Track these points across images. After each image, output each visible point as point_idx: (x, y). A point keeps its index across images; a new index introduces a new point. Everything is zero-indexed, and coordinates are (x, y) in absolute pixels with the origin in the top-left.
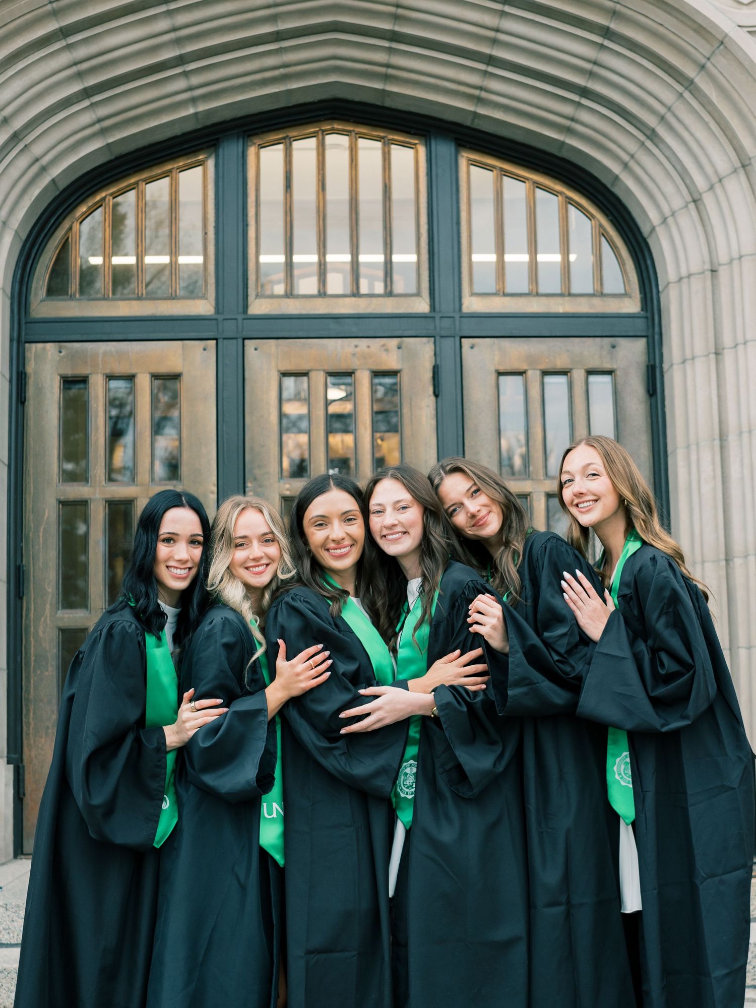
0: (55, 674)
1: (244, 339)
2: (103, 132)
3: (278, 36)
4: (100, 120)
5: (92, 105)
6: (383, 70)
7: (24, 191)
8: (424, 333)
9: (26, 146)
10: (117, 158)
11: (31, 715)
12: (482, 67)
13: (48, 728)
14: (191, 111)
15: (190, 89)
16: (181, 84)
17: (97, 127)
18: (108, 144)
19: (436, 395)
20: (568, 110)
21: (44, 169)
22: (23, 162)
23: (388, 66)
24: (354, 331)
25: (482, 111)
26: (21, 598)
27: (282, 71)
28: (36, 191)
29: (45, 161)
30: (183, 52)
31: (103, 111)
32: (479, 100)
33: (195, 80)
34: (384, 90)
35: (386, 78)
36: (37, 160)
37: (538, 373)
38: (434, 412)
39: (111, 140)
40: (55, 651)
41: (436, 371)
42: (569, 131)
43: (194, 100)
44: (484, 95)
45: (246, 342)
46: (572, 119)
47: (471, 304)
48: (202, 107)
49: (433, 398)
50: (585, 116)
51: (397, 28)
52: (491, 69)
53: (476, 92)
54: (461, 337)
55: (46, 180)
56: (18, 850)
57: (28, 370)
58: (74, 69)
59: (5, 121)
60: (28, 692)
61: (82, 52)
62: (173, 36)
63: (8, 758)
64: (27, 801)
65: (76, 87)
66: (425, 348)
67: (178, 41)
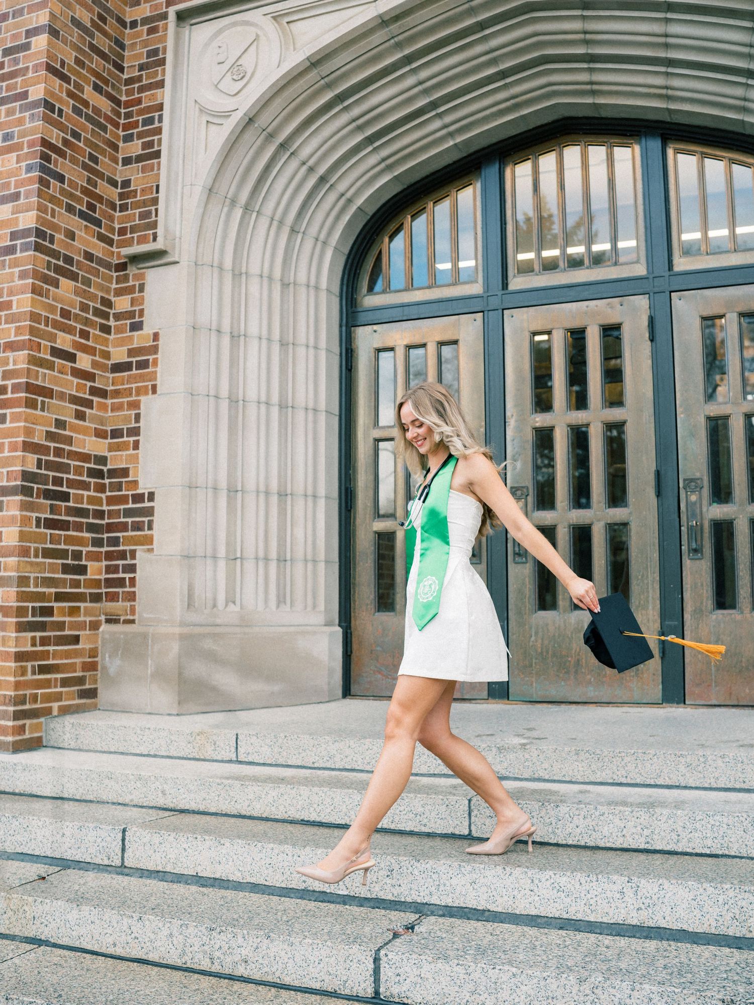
0: (372, 565)
1: (503, 310)
2: (389, 168)
3: (503, 74)
4: (384, 160)
5: (375, 149)
6: (588, 87)
7: (338, 218)
8: (641, 291)
9: (331, 185)
10: (409, 187)
11: (356, 595)
12: (663, 69)
13: (367, 605)
14: (451, 143)
15: (446, 126)
16: (437, 124)
17: (383, 165)
18: (395, 177)
19: (652, 340)
20: (739, 92)
21: (350, 201)
22: (332, 197)
23: (591, 83)
24: (586, 295)
25: (673, 106)
26: (350, 511)
27: (513, 101)
28: (346, 218)
29: (349, 195)
30: (432, 99)
31: (385, 153)
32: (669, 98)
33: (448, 119)
34: (594, 104)
35: (593, 93)
36: (343, 195)
37: (735, 315)
38: (650, 354)
39: (396, 174)
40: (373, 548)
41: (652, 321)
43: (451, 135)
44: (670, 92)
45: (505, 311)
46: (745, 99)
47: (681, 264)
48: (459, 139)
49: (649, 343)
51: (590, 51)
52: (670, 70)
53: (664, 92)
54: (671, 292)
55: (353, 209)
56: (347, 692)
57: (354, 346)
58: (354, 125)
59: (311, 169)
60: (354, 578)
61: (356, 111)
62: (420, 88)
63: (340, 625)
64: (354, 657)
65: (359, 138)
66: (642, 302)
67: (426, 92)
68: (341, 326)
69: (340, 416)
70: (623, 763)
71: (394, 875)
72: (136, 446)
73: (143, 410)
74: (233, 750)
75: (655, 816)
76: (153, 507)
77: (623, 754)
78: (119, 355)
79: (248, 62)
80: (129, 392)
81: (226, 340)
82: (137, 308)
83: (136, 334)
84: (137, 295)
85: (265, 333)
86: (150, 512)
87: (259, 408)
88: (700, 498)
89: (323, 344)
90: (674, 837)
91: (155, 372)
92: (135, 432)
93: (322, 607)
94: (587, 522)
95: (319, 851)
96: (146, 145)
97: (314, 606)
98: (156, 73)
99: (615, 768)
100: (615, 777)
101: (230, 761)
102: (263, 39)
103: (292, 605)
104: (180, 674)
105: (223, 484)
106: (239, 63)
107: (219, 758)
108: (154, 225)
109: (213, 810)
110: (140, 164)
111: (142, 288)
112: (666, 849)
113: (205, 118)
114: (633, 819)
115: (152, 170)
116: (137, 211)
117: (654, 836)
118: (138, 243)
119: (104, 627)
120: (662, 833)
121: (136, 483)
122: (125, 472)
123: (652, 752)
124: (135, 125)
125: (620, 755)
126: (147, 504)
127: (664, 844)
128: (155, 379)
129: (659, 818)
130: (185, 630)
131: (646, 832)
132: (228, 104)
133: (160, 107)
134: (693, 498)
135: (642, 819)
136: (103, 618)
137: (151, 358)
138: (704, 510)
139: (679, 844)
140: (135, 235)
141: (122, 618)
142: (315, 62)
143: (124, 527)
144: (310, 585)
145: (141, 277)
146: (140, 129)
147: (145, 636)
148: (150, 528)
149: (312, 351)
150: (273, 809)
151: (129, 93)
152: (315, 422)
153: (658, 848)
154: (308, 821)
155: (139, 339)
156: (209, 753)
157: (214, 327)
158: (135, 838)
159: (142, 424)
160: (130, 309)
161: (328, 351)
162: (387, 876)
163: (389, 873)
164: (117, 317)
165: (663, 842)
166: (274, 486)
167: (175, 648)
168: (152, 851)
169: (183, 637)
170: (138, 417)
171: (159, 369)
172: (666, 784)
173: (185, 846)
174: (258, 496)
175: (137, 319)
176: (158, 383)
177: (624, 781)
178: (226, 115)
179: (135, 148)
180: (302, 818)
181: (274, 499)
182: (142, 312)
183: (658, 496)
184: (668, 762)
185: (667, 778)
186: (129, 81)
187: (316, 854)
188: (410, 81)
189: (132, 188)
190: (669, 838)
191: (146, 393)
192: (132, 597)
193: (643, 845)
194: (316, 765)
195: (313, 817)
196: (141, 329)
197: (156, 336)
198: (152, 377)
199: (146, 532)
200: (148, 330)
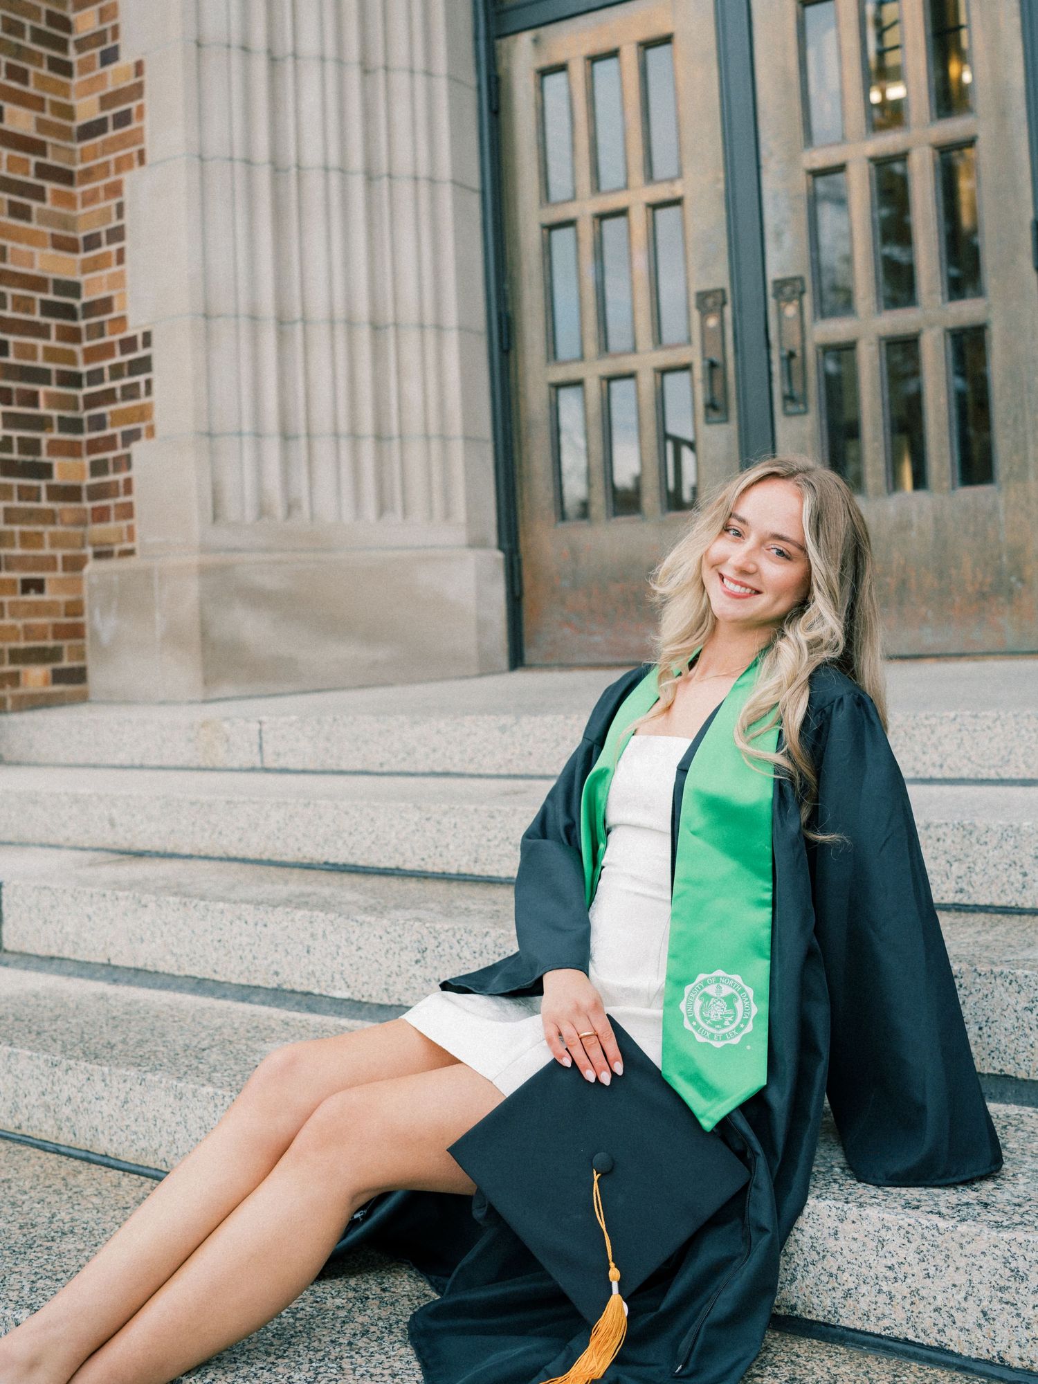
26: (509, 353)
56: (517, 660)
57: (501, 72)
60: (521, 466)
63: (500, 548)
64: (526, 601)
68: (476, 38)
69: (483, 193)
70: (934, 739)
71: (428, 960)
72: (121, 258)
73: (127, 197)
74: (256, 748)
75: (975, 834)
76: (150, 357)
77: (933, 721)
78: (87, 109)
80: (104, 169)
81: (260, 65)
82: (108, 25)
83: (110, 68)
84: (107, 2)
85: (330, 51)
86: (146, 365)
87: (327, 180)
89: (441, 65)
90: (1016, 876)
91: (141, 129)
92: (117, 234)
93: (460, 513)
94: (911, 329)
95: (300, 914)
97: (448, 514)
99: (917, 748)
100: (919, 766)
101: (253, 770)
103: (405, 512)
104: (204, 634)
105: (268, 308)
107: (236, 765)
109: (186, 850)
112: (998, 903)
114: (929, 842)
117: (974, 877)
119: (92, 568)
120: (992, 872)
121: (122, 320)
122: (105, 305)
123: (992, 714)
125: (926, 722)
126: (141, 353)
127: (994, 895)
128: (142, 140)
129: (983, 840)
130: (211, 559)
131: (956, 869)
135: (949, 841)
136: (89, 551)
137: (133, 105)
139: (1027, 893)
141: (117, 548)
143: (109, 397)
144: (437, 478)
147: (148, 573)
148: (149, 392)
149: (420, 80)
150: (279, 844)
152: (433, 199)
153: (983, 901)
154: (335, 865)
155: (116, 76)
156: (220, 756)
157: (236, 40)
158: (16, 899)
159: (127, 220)
160: (99, 28)
161: (452, 79)
162: (417, 962)
163: (419, 956)
164: (82, 45)
165: (993, 888)
166: (362, 309)
167: (192, 590)
168: (40, 922)
169: (204, 571)
170: (120, 208)
171: (147, 121)
172: (1021, 777)
173: (90, 910)
174: (332, 328)
175: (110, 44)
176: (146, 145)
177: (937, 774)
180: (324, 859)
181: (364, 335)
182: (115, 29)
184: (1023, 732)
185: (1023, 766)
187: (293, 920)
190: (1005, 879)
191: (130, 166)
192: (127, 511)
193: (952, 895)
194: (386, 769)
195: (342, 857)
196: (117, 59)
197: (139, 68)
198: (137, 137)
199: (143, 400)
200: (126, 59)
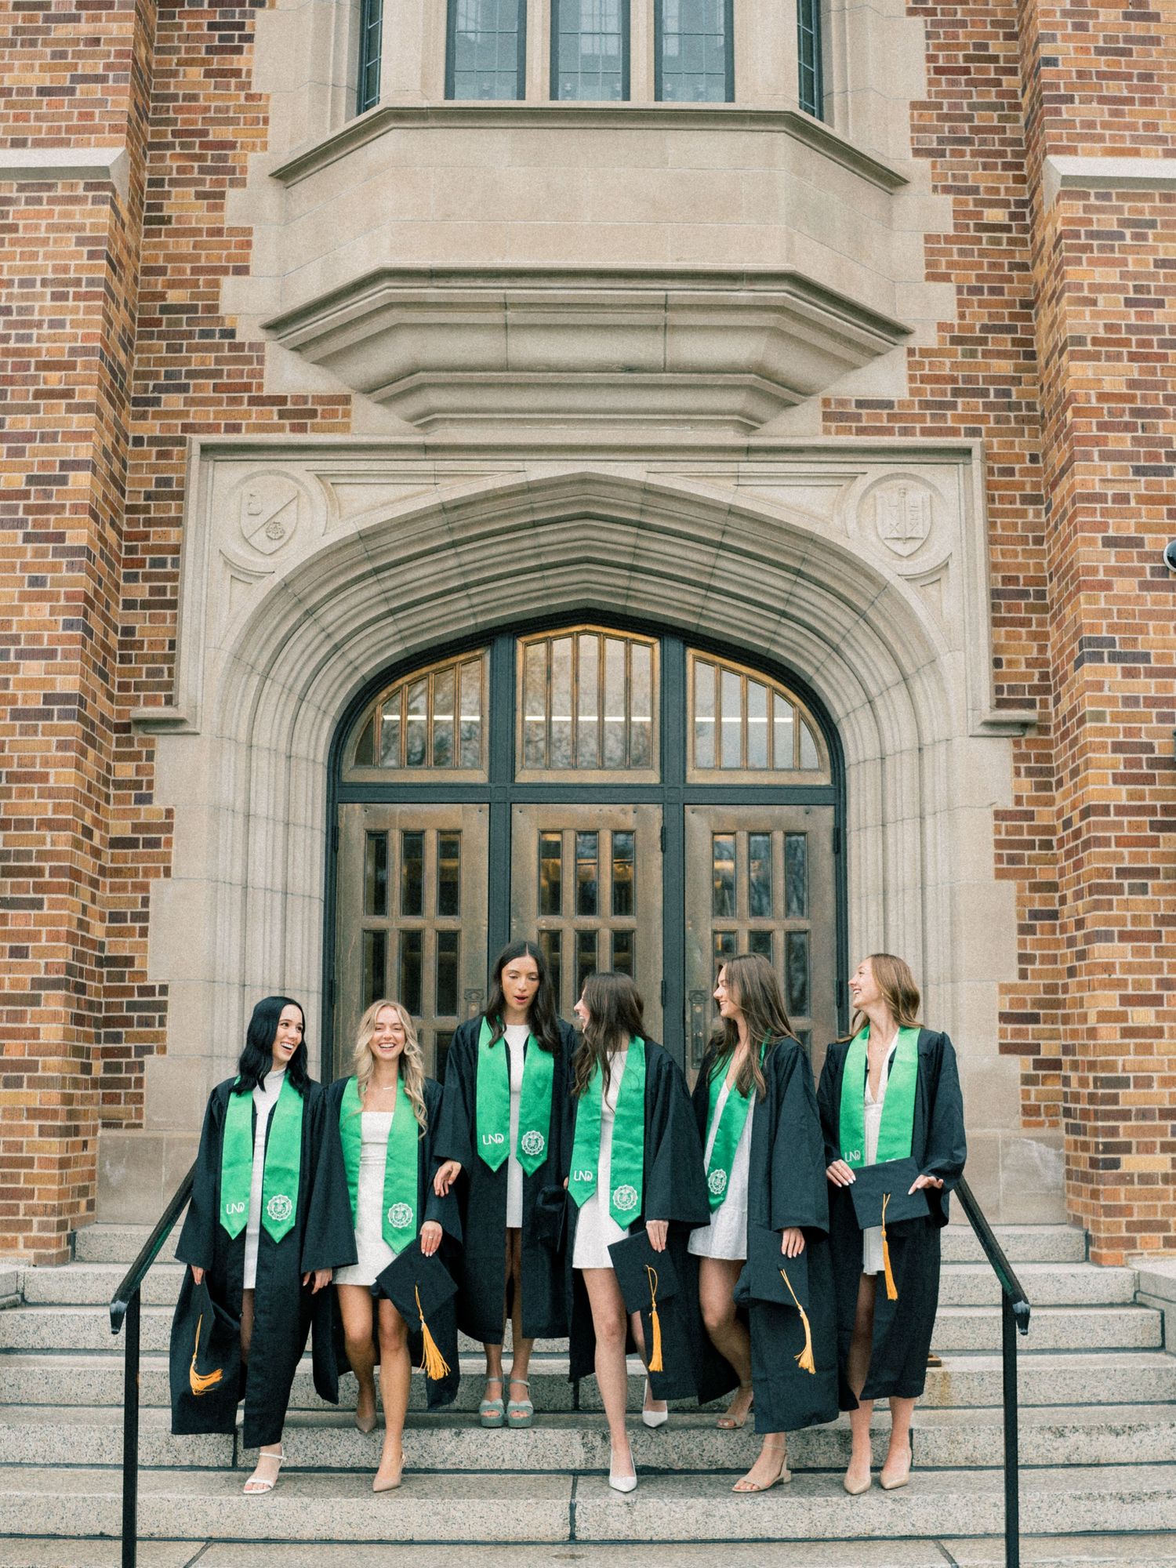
1: (511, 803)
2: (402, 640)
3: (541, 568)
4: (400, 632)
5: (394, 621)
6: (623, 591)
7: (341, 686)
8: (655, 800)
9: (343, 653)
12: (702, 592)
14: (472, 621)
15: (472, 606)
16: (465, 603)
17: (398, 637)
18: (406, 648)
19: (663, 850)
20: (771, 626)
21: (357, 668)
22: (342, 664)
23: (628, 589)
24: (600, 797)
25: (704, 623)
26: (333, 1006)
27: (547, 591)
28: (350, 686)
29: (357, 663)
30: (467, 581)
31: (403, 625)
32: (701, 616)
33: (476, 600)
34: (623, 605)
35: (627, 596)
36: (351, 663)
37: (746, 833)
38: (661, 864)
39: (408, 645)
41: (664, 831)
42: (773, 641)
43: (474, 615)
44: (705, 612)
45: (513, 805)
46: (776, 633)
47: (695, 777)
48: (480, 620)
49: (661, 853)
50: (785, 632)
51: (635, 563)
52: (708, 594)
53: (697, 610)
54: (685, 804)
55: (358, 676)
57: (340, 825)
58: (383, 596)
59: (329, 636)
61: (389, 584)
62: (460, 570)
65: (383, 609)
66: (655, 812)
67: (463, 574)
69: (325, 900)
72: (144, 932)
73: (152, 894)
76: (165, 1002)
78: (121, 828)
79: (287, 519)
80: (135, 872)
81: (240, 821)
82: (144, 778)
83: (143, 807)
84: (144, 762)
85: (271, 813)
86: (162, 1007)
87: (265, 895)
88: (705, 1010)
89: (318, 822)
91: (169, 854)
92: (144, 917)
96: (154, 591)
98: (168, 508)
102: (304, 499)
106: (276, 520)
108: (169, 686)
110: (148, 612)
111: (150, 756)
113: (229, 573)
115: (164, 621)
116: (145, 666)
118: (145, 704)
119: (100, 1132)
121: (143, 975)
122: (129, 961)
124: (141, 563)
126: (158, 998)
128: (169, 861)
132: (260, 563)
133: (176, 549)
134: (698, 1010)
136: (100, 1122)
137: (163, 836)
138: (708, 1021)
140: (142, 694)
141: (125, 1123)
142: (363, 537)
143: (127, 1022)
145: (151, 742)
146: (147, 569)
147: (158, 1142)
148: (162, 1023)
149: (309, 833)
151: (130, 522)
155: (146, 813)
157: (230, 807)
159: (151, 909)
160: (135, 778)
164: (119, 785)
170: (145, 902)
171: (174, 849)
175: (144, 791)
176: (172, 865)
178: (260, 576)
179: (141, 591)
182: (150, 784)
183: (664, 1006)
186: (131, 509)
188: (452, 563)
189: (137, 638)
191: (157, 876)
192: (139, 1099)
196: (150, 802)
197: (169, 813)
198: (166, 857)
199: (157, 1028)
200: (159, 804)
